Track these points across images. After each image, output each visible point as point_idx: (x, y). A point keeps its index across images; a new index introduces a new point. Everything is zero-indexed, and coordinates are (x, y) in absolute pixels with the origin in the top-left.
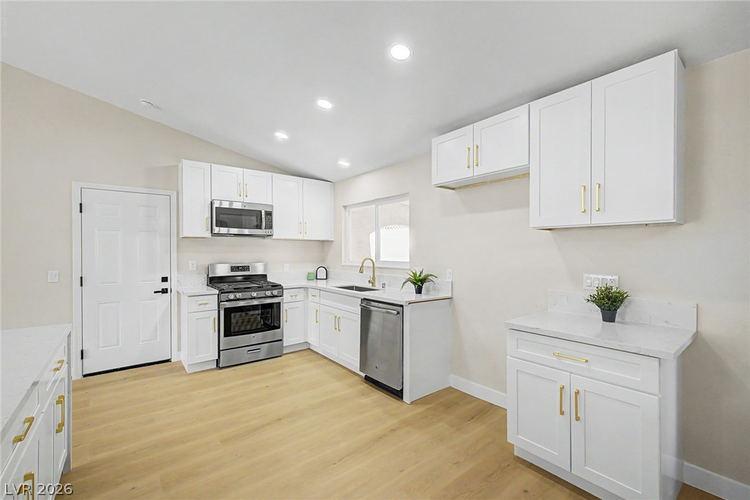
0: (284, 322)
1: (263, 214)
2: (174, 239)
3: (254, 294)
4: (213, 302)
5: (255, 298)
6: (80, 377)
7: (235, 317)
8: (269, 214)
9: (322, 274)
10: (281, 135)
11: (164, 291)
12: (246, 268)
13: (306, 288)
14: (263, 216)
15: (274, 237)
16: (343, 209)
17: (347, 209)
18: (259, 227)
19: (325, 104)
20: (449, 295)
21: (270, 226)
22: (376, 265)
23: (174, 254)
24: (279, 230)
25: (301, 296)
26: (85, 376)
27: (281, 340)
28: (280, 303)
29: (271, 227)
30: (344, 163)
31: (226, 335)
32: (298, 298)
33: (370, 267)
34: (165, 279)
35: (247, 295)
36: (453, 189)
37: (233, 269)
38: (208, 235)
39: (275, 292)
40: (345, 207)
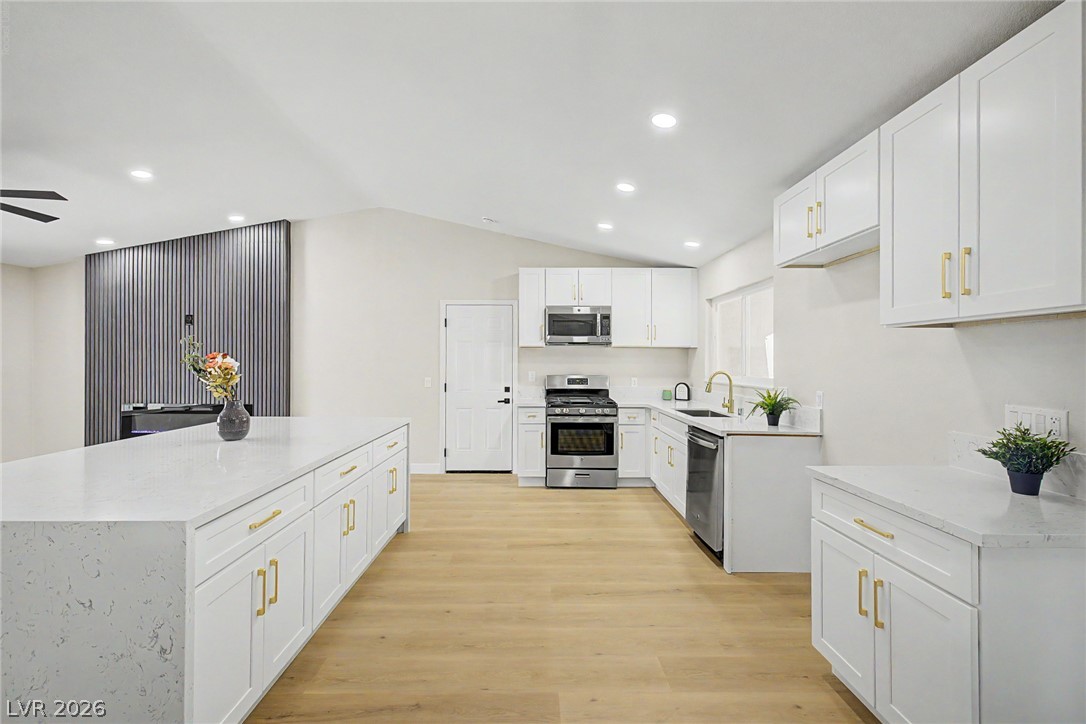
0: (620, 449)
1: (599, 317)
2: (516, 349)
3: (582, 410)
4: (541, 416)
5: (584, 414)
6: (444, 472)
7: (562, 434)
8: (606, 317)
9: (682, 393)
10: (605, 226)
11: (507, 401)
12: (583, 381)
13: (648, 409)
14: (599, 320)
15: (613, 345)
16: (708, 304)
17: (714, 305)
18: (593, 333)
19: (626, 188)
20: (816, 430)
21: (606, 331)
22: (734, 383)
23: (516, 364)
24: (617, 336)
25: (641, 417)
26: (447, 472)
27: (616, 469)
28: (613, 424)
29: (608, 334)
30: (693, 244)
31: (552, 453)
32: (638, 421)
33: (726, 385)
34: (507, 389)
35: (574, 410)
36: (822, 266)
37: (571, 381)
38: (542, 344)
39: (607, 411)
40: (710, 301)
